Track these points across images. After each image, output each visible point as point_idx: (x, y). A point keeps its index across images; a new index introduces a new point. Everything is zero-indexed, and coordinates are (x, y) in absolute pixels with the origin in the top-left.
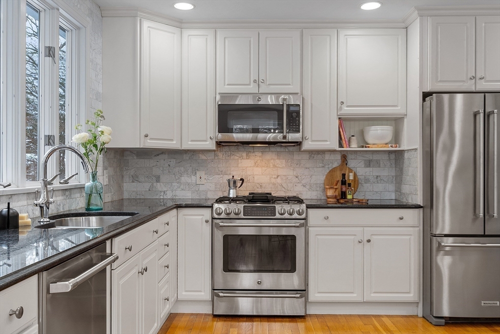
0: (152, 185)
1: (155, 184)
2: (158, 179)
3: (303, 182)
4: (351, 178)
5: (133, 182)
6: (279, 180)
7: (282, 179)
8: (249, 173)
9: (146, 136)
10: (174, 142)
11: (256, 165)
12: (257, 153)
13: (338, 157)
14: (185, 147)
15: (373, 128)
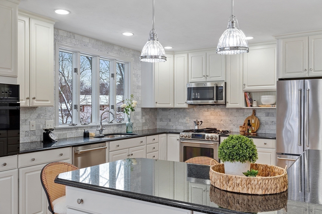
0: (168, 122)
1: (169, 122)
2: (170, 121)
3: (234, 123)
4: (253, 122)
5: (160, 121)
6: (222, 122)
7: (223, 121)
8: (208, 118)
9: (156, 103)
10: (170, 105)
11: (211, 114)
12: (212, 109)
13: (252, 111)
14: (175, 107)
15: (263, 96)
